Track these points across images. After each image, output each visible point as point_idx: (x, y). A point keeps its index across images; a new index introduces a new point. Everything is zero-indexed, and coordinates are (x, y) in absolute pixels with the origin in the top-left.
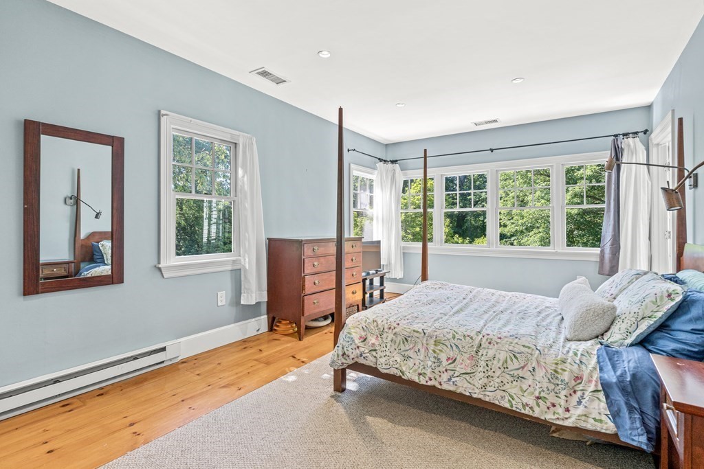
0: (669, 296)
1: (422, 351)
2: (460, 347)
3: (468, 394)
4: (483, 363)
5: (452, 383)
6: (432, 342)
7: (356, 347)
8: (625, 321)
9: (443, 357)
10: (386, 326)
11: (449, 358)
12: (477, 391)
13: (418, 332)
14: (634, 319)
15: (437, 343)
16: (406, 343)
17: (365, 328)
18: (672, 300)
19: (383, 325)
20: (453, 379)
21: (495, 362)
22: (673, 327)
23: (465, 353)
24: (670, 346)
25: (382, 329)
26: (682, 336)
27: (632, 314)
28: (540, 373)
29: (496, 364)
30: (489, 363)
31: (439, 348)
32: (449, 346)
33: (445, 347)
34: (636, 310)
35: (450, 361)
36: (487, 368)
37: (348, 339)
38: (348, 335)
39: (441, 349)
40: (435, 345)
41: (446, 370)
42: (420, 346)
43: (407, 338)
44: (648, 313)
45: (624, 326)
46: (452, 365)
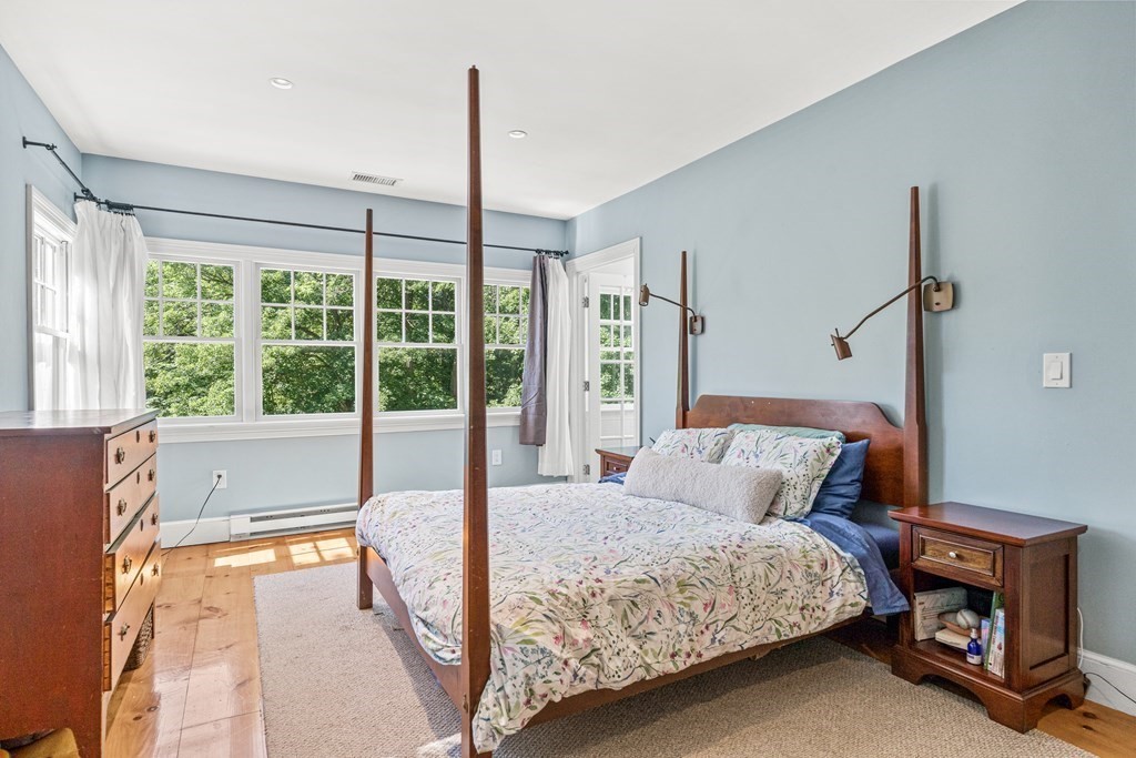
0: (828, 450)
1: (665, 611)
2: (713, 579)
3: (739, 648)
4: (746, 591)
5: (717, 644)
6: (674, 589)
7: (561, 665)
8: (798, 486)
9: (697, 607)
10: (587, 595)
11: (706, 605)
12: (747, 637)
13: (643, 581)
14: (806, 483)
15: (682, 586)
16: (635, 609)
17: (550, 614)
18: (832, 455)
19: (578, 594)
20: (718, 636)
21: (757, 583)
22: (833, 483)
23: (722, 585)
24: (839, 503)
25: (581, 603)
26: (843, 490)
27: (802, 478)
28: (797, 575)
29: (759, 584)
30: (752, 587)
31: (687, 594)
32: (700, 586)
33: (695, 590)
34: (805, 473)
35: (709, 610)
36: (752, 596)
37: (533, 658)
38: (529, 647)
39: (690, 595)
40: (681, 592)
41: (707, 628)
42: (658, 605)
43: (635, 599)
44: (816, 473)
45: (799, 493)
46: (713, 614)
